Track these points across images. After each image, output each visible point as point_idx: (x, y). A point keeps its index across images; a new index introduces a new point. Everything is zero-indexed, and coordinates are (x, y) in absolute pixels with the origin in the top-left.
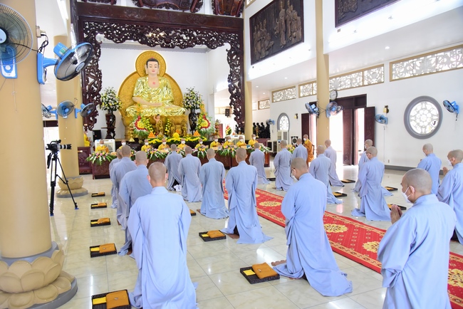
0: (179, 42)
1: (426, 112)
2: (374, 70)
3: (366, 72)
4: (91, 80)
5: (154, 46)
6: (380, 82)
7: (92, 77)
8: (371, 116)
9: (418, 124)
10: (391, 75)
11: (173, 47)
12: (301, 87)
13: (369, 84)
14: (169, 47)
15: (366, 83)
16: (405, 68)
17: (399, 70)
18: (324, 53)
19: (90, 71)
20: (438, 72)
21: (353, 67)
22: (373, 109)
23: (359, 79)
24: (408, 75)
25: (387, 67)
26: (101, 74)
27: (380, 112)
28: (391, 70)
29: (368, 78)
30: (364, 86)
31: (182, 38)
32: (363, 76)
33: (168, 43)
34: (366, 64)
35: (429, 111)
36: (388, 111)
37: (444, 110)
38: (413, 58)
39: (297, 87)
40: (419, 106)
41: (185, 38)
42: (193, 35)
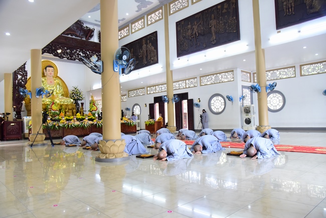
0: (78, 57)
1: (218, 101)
2: (191, 80)
3: (187, 81)
4: (20, 77)
5: (63, 58)
6: (195, 86)
7: (20, 75)
8: (191, 104)
9: (215, 107)
10: (201, 83)
11: (75, 60)
12: (148, 88)
13: (189, 87)
14: (72, 59)
15: (187, 87)
16: (207, 80)
17: (205, 81)
18: (171, 70)
19: (19, 71)
20: (222, 82)
21: (180, 78)
22: (192, 100)
23: (184, 85)
24: (209, 83)
25: (198, 78)
26: (27, 73)
27: (196, 101)
28: (201, 80)
29: (189, 84)
30: (186, 88)
31: (80, 55)
32: (186, 83)
33: (71, 57)
34: (187, 76)
35: (220, 101)
36: (200, 101)
37: (227, 100)
38: (211, 75)
39: (146, 88)
40: (215, 98)
41: (82, 55)
42: (87, 54)
